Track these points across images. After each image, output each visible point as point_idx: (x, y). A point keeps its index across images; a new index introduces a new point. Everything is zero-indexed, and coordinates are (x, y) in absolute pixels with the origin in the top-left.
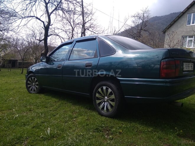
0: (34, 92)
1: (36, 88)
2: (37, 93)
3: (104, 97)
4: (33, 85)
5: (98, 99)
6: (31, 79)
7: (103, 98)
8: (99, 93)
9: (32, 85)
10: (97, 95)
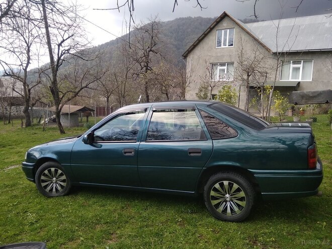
0: (57, 195)
1: (61, 186)
2: (64, 196)
3: (224, 195)
4: (54, 181)
5: (214, 198)
6: (50, 171)
7: (222, 196)
8: (216, 190)
9: (52, 182)
10: (213, 193)
